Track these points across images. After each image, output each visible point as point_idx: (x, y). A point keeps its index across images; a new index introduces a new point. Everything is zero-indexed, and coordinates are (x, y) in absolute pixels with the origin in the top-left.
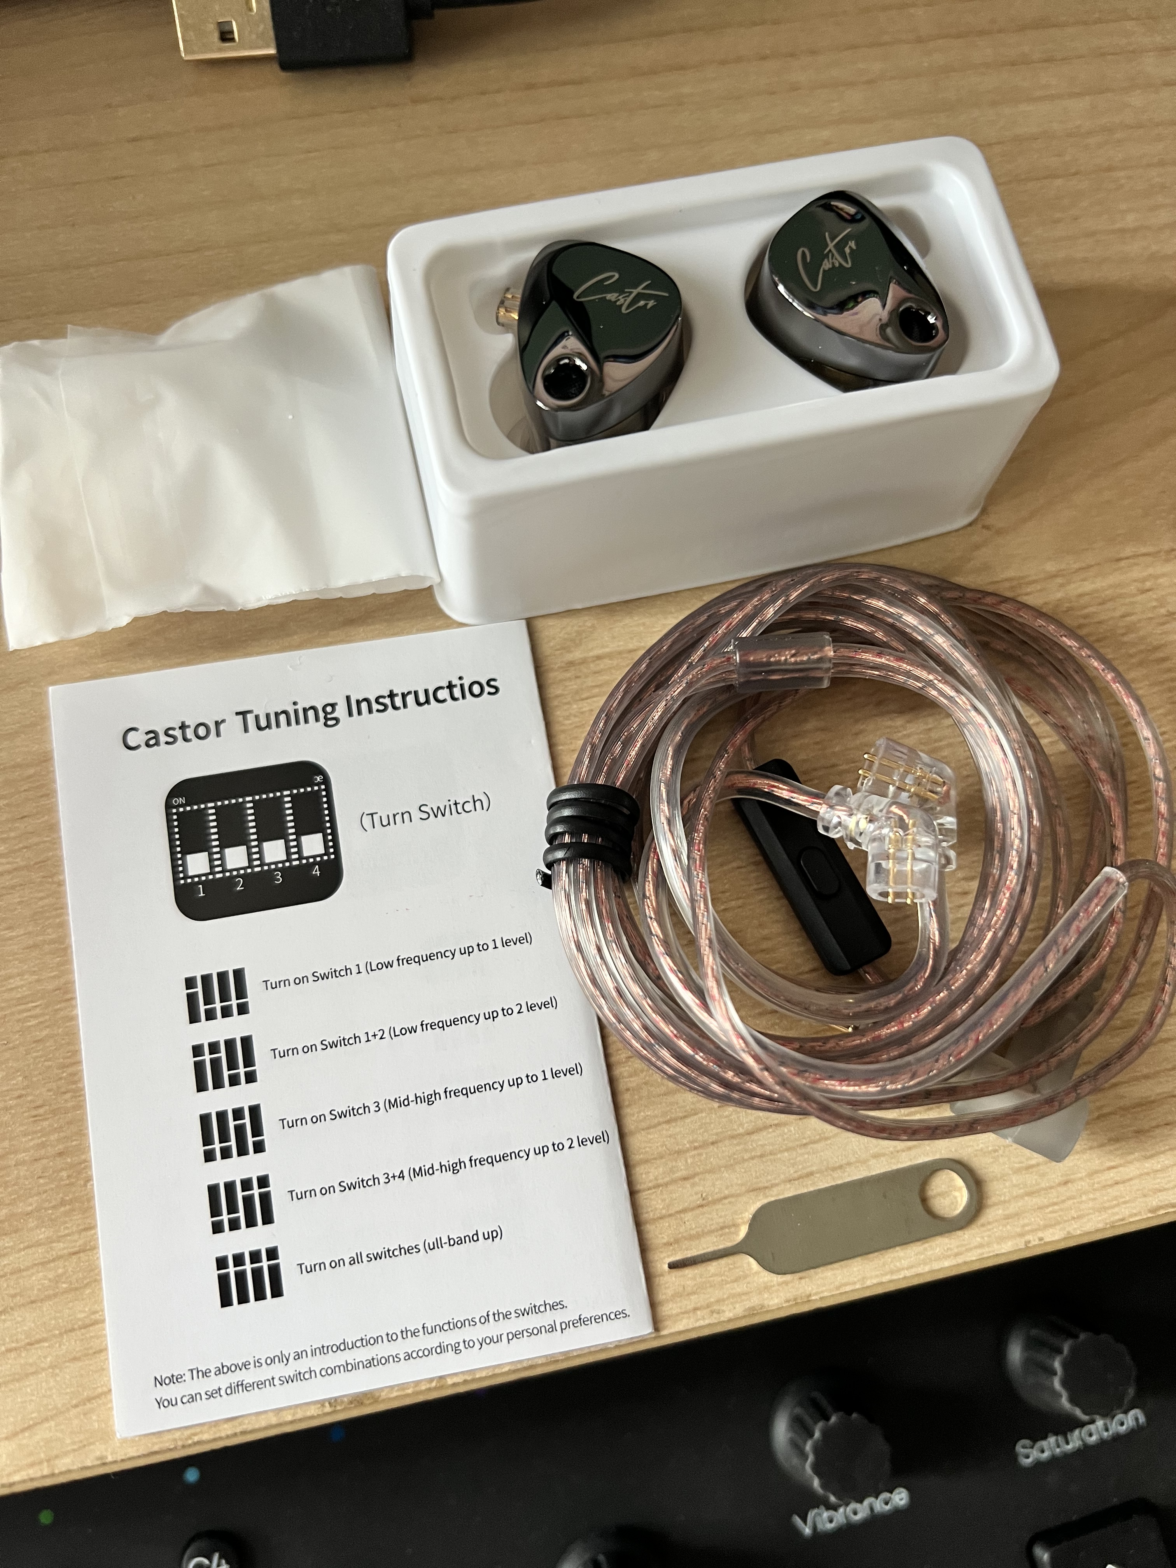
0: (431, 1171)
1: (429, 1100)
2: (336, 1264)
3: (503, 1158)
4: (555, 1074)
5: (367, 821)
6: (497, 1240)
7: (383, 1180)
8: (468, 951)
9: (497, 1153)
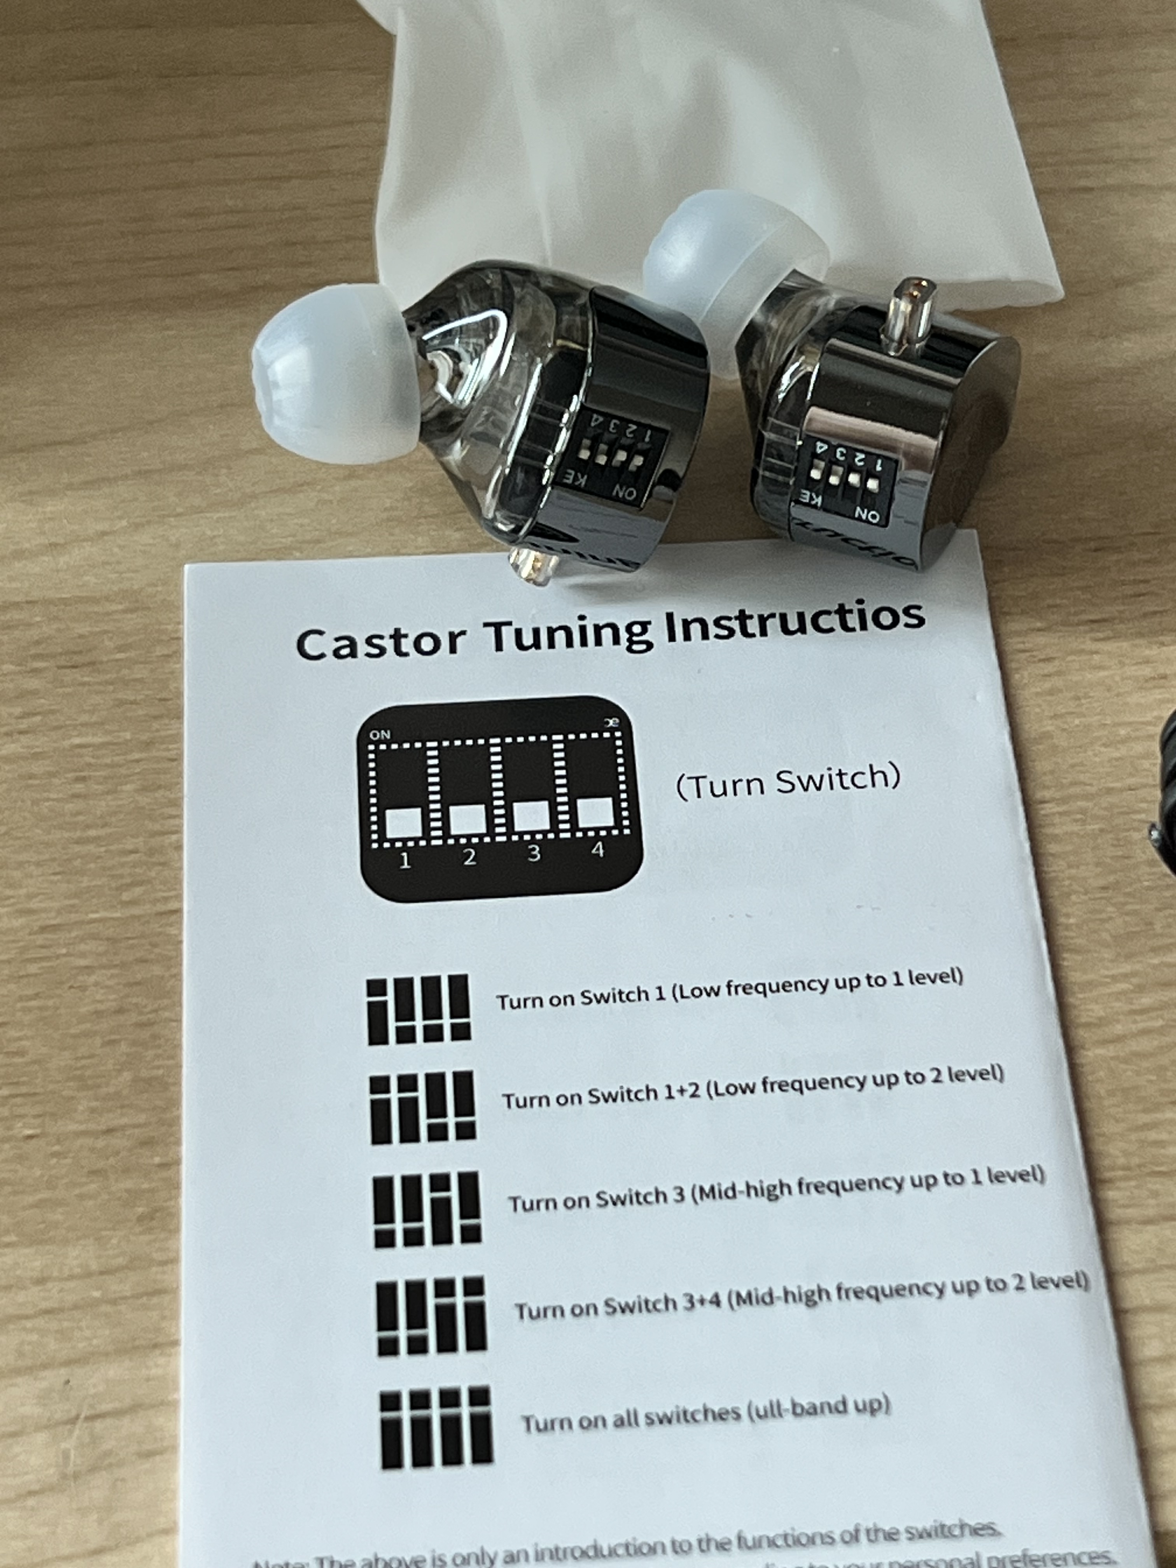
0: (769, 1299)
1: (772, 1194)
2: (590, 1424)
3: (898, 1291)
4: (997, 1178)
5: (688, 787)
6: (881, 1416)
7: (682, 1303)
8: (852, 985)
9: (886, 1283)
